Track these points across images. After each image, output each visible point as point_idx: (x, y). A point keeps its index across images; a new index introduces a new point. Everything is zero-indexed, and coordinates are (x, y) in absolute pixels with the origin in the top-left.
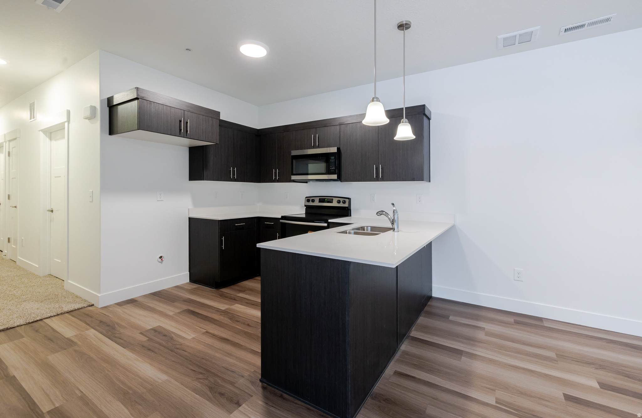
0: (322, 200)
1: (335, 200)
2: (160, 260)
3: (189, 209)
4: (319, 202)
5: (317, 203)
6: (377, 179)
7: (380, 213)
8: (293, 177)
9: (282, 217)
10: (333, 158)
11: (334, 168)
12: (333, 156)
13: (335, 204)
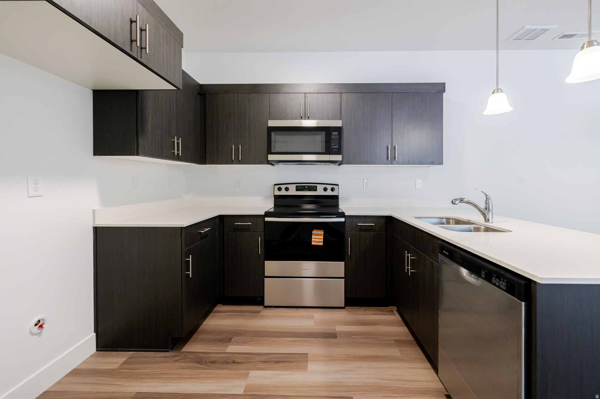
0: (301, 187)
1: (320, 188)
2: (36, 329)
3: (94, 211)
4: (297, 190)
5: (292, 191)
7: (459, 201)
8: (271, 157)
9: (265, 213)
10: (334, 133)
11: (337, 147)
12: (336, 132)
13: (320, 192)
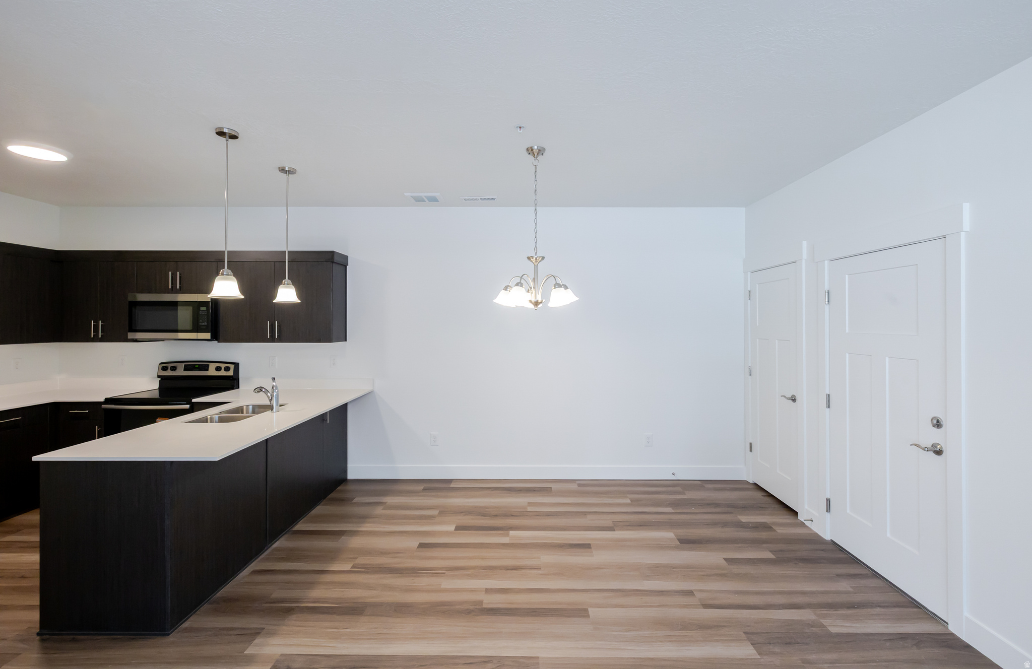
0: (190, 366)
1: (212, 367)
4: (185, 370)
5: (181, 372)
6: (272, 340)
7: (260, 389)
8: (131, 335)
9: (106, 399)
10: (204, 309)
11: (206, 324)
12: (205, 307)
13: (212, 372)
